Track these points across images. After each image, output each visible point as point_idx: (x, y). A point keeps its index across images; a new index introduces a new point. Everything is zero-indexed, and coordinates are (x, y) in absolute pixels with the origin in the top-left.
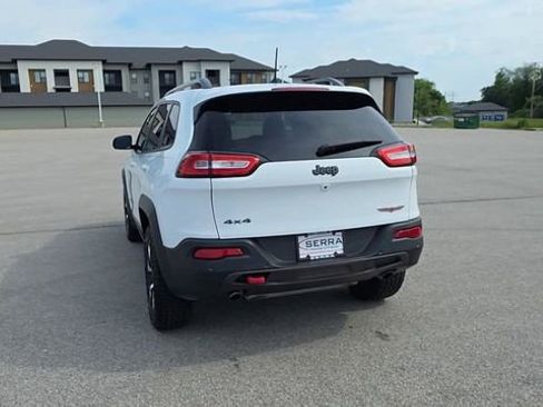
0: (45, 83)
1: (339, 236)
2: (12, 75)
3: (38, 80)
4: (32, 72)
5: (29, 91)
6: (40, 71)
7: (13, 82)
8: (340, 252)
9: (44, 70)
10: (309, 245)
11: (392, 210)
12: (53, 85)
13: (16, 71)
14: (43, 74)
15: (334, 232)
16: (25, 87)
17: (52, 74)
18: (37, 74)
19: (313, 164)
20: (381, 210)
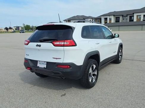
0: (141, 19)
1: (46, 63)
2: (133, 17)
3: (139, 18)
4: (137, 16)
5: (136, 21)
6: (140, 15)
7: (132, 19)
8: (45, 67)
9: (141, 15)
10: (40, 63)
11: (57, 59)
12: (143, 19)
13: (133, 16)
14: (140, 16)
15: (45, 62)
16: (135, 20)
17: (143, 16)
18: (139, 16)
19: (36, 44)
20: (53, 58)
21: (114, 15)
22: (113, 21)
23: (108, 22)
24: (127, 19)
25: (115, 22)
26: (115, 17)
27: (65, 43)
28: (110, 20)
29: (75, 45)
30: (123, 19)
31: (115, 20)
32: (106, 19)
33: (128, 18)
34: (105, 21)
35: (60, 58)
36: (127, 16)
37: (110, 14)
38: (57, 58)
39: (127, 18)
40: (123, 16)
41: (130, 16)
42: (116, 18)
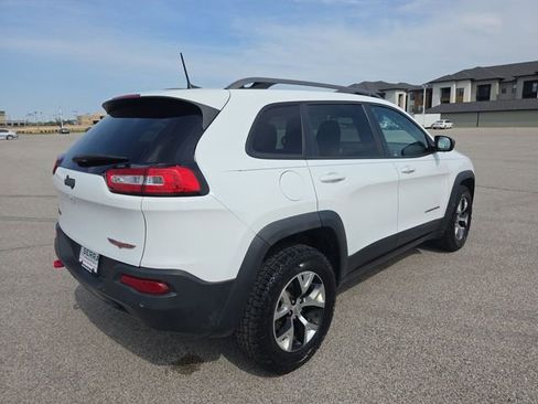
11: (119, 246)
20: (110, 240)
21: (472, 80)
22: (468, 97)
23: (453, 99)
24: (514, 91)
25: (475, 100)
26: (476, 85)
27: (150, 182)
28: (460, 93)
29: (198, 189)
30: (504, 91)
31: (475, 95)
32: (446, 92)
33: (520, 87)
34: (443, 97)
35: (131, 247)
36: (515, 81)
37: (459, 78)
38: (123, 242)
39: (515, 87)
40: (500, 80)
41: (525, 83)
42: (480, 87)
